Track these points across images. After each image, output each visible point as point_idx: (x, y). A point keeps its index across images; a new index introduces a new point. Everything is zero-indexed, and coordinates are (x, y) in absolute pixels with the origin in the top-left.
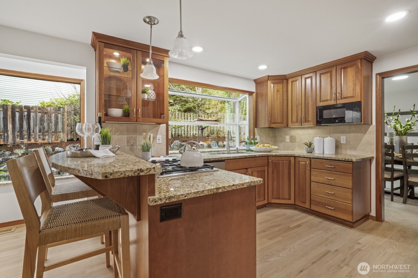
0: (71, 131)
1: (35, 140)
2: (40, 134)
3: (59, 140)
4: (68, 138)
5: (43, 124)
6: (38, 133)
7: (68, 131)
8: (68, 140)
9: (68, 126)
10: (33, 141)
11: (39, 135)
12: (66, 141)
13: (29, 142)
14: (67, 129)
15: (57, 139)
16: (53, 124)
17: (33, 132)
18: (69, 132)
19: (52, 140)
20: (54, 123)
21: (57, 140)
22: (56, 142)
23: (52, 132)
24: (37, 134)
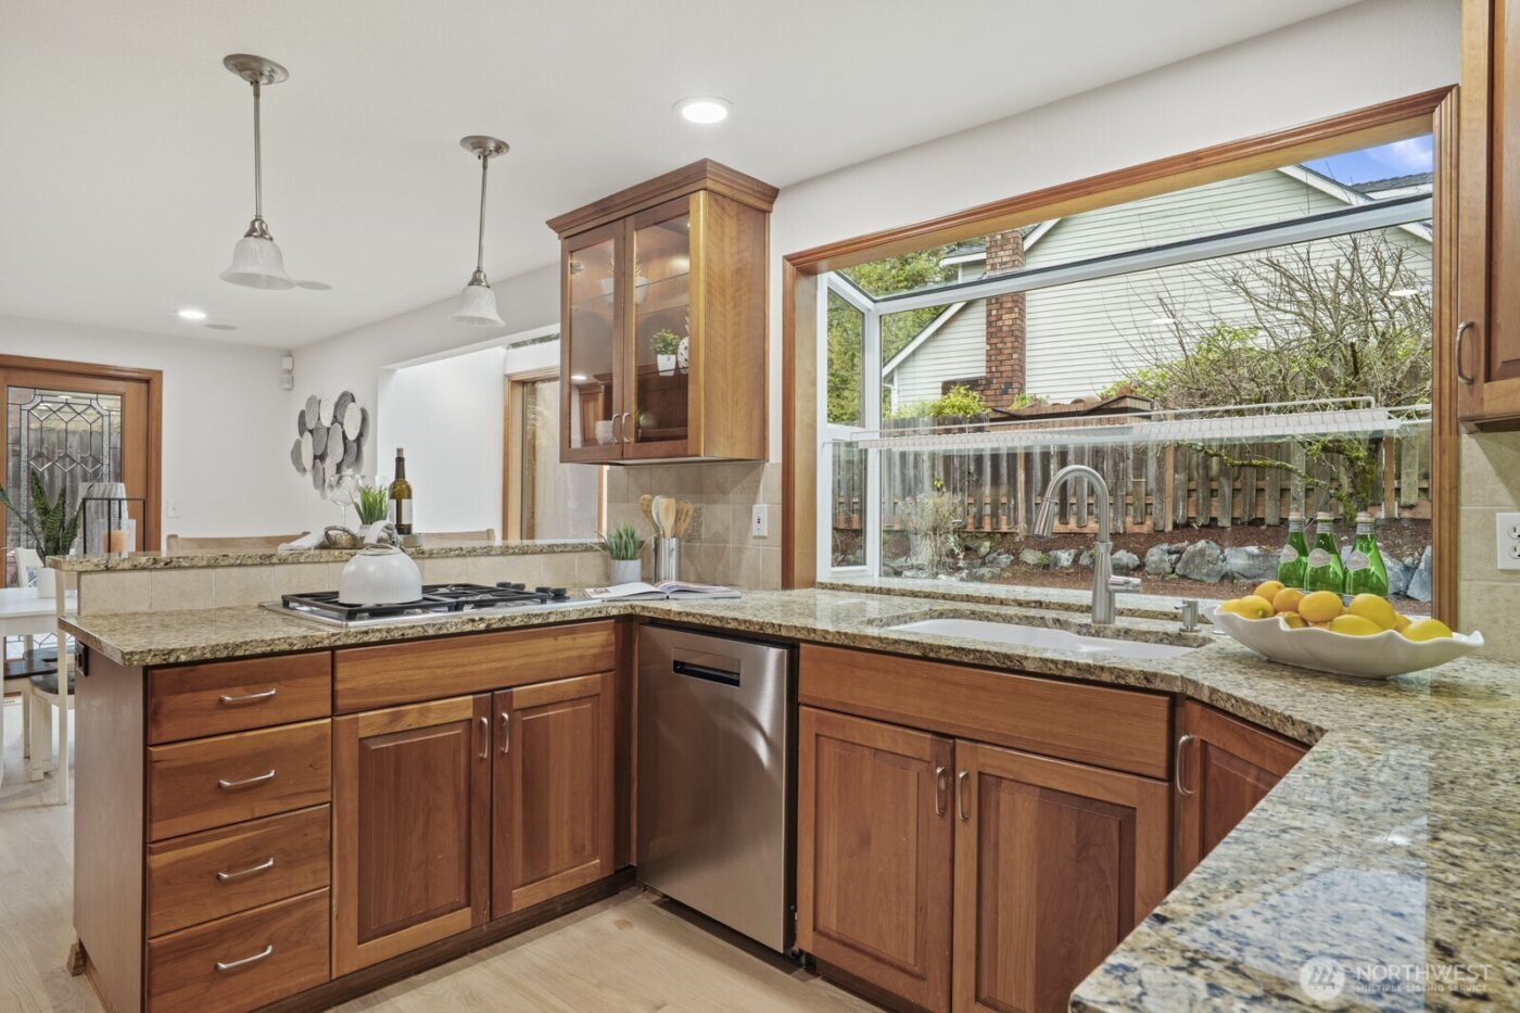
0: (1189, 491)
1: (1079, 520)
2: (1091, 501)
3: (1149, 522)
4: (1177, 517)
5: (1100, 466)
6: (1086, 497)
7: (1175, 489)
8: (1176, 526)
9: (1176, 471)
10: (1072, 525)
11: (1089, 504)
12: (1169, 528)
13: (1062, 529)
14: (1174, 479)
15: (1140, 521)
16: (1130, 462)
17: (1075, 494)
18: (1180, 493)
19: (1124, 523)
20: (1133, 461)
21: (1142, 523)
22: (1137, 529)
23: (1127, 495)
24: (1083, 501)
